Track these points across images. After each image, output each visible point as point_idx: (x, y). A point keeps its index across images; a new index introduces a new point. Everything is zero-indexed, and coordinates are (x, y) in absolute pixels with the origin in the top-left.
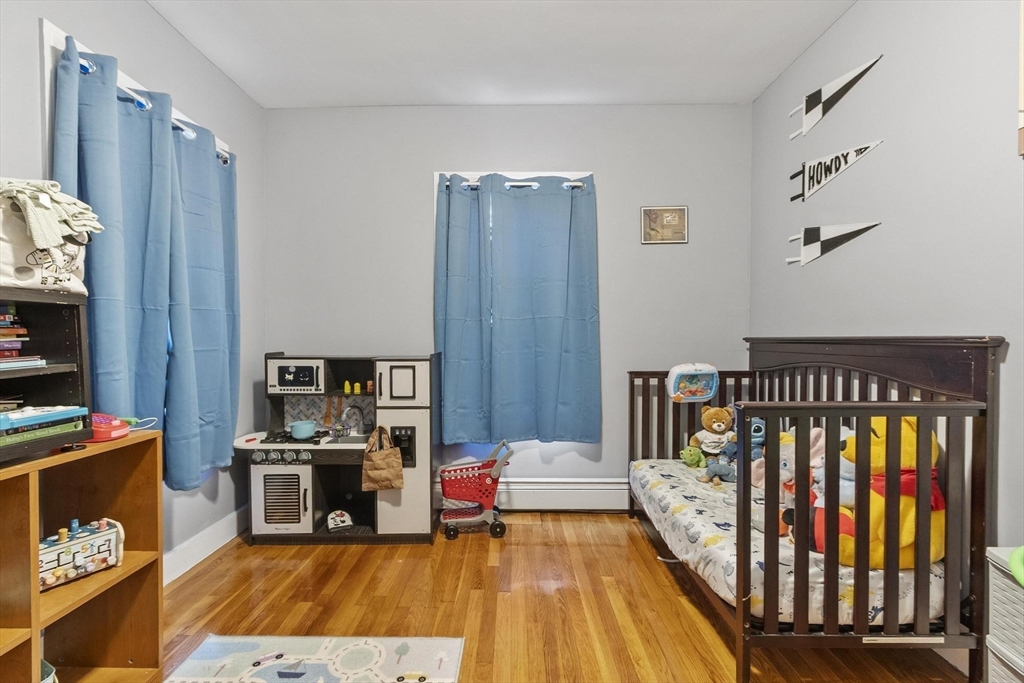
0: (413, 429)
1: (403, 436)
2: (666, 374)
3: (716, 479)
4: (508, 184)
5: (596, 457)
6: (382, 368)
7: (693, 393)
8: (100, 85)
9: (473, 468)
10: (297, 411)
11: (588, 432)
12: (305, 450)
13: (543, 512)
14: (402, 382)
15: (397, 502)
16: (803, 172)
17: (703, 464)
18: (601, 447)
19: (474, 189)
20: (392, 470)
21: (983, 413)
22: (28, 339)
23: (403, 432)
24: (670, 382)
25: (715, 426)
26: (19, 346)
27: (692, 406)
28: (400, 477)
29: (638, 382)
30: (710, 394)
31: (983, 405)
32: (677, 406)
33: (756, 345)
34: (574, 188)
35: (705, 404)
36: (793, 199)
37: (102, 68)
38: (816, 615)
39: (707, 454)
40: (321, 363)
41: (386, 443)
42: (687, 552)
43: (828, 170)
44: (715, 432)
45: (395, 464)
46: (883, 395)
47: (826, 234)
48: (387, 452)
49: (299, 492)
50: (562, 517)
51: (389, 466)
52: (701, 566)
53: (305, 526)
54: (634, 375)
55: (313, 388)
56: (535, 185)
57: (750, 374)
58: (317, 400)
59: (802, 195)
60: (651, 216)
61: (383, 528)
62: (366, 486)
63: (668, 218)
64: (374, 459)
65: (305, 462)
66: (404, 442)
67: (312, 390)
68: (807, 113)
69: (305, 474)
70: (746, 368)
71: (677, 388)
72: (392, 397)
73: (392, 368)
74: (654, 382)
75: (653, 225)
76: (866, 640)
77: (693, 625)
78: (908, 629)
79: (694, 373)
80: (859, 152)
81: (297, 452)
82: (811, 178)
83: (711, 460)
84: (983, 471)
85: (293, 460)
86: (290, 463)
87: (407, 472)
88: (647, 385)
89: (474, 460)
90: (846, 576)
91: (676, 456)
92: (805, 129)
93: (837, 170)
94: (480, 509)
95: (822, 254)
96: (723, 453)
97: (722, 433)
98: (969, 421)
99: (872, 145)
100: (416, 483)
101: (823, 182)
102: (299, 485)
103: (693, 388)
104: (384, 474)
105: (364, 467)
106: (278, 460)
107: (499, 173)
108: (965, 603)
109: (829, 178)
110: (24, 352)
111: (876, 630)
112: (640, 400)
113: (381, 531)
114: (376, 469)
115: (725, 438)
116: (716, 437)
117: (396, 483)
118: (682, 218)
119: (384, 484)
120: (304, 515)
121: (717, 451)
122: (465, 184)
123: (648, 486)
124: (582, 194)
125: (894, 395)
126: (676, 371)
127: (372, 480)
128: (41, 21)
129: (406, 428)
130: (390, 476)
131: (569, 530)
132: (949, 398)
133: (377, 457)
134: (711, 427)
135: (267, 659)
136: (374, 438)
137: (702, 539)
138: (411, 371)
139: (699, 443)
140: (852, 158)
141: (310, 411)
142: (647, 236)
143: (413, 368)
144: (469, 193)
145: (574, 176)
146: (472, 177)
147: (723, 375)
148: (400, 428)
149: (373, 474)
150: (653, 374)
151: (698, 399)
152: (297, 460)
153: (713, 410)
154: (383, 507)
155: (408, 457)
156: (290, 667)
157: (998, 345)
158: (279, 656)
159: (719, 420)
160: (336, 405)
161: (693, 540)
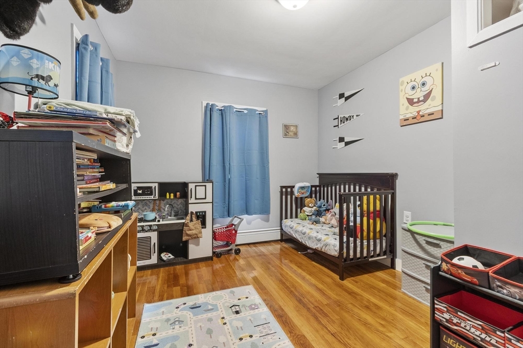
0: (205, 212)
1: (201, 215)
2: (294, 187)
3: (314, 223)
4: (235, 110)
5: (267, 220)
6: (191, 186)
7: (303, 194)
8: (95, 56)
9: (223, 228)
10: (137, 208)
11: (265, 210)
12: (154, 225)
13: (248, 244)
14: (200, 192)
15: (198, 244)
16: (338, 118)
17: (307, 219)
18: (269, 216)
19: (221, 110)
20: (197, 230)
21: (393, 193)
22: (104, 173)
23: (201, 214)
24: (296, 190)
25: (310, 205)
26: (100, 176)
27: (301, 198)
28: (201, 233)
29: (284, 190)
30: (308, 194)
31: (393, 191)
32: (296, 198)
33: (321, 176)
34: (260, 114)
35: (306, 197)
36: (334, 127)
37: (96, 49)
38: (358, 255)
39: (308, 215)
40: (156, 185)
41: (194, 219)
42: (317, 245)
43: (347, 119)
44: (310, 207)
45: (199, 227)
46: (366, 190)
47: (347, 140)
48: (195, 222)
49: (151, 245)
50: (257, 245)
51: (196, 228)
52: (324, 247)
53: (154, 260)
54: (282, 187)
55: (152, 196)
56: (246, 112)
57: (319, 186)
58: (148, 203)
59: (338, 126)
60: (286, 127)
61: (192, 256)
62: (184, 239)
63: (292, 128)
64: (190, 226)
65: (154, 231)
66: (201, 217)
67: (152, 197)
68: (339, 99)
69: (154, 236)
70: (318, 184)
71: (298, 192)
72: (196, 199)
73: (196, 186)
74: (289, 190)
75: (287, 131)
76: (370, 260)
77: (320, 268)
78: (379, 255)
79: (303, 186)
80: (357, 116)
81: (150, 226)
82: (341, 121)
83: (310, 217)
84: (393, 209)
85: (148, 230)
86: (146, 231)
87: (203, 230)
88: (286, 191)
89: (220, 225)
90: (365, 243)
91: (296, 217)
92: (339, 104)
93: (350, 120)
94: (227, 245)
95: (345, 146)
96: (313, 214)
97: (312, 207)
98: (390, 195)
99: (361, 115)
100: (206, 235)
101: (345, 123)
102: (151, 242)
103: (303, 191)
104: (194, 232)
105: (184, 230)
106: (141, 231)
107: (232, 105)
108: (390, 246)
109: (347, 122)
110: (102, 179)
111: (372, 257)
112: (284, 197)
113: (190, 257)
114: (190, 230)
115: (313, 209)
116: (310, 209)
117: (199, 235)
118: (297, 129)
119: (194, 236)
120: (153, 255)
121: (311, 214)
122: (217, 108)
123: (294, 227)
124: (263, 117)
125: (369, 190)
126: (297, 186)
127: (188, 235)
128: (72, 25)
129: (202, 212)
130: (197, 233)
131: (263, 249)
132: (384, 190)
133: (191, 225)
134: (309, 205)
135: (181, 305)
136: (188, 217)
137: (323, 239)
138: (204, 187)
139: (304, 211)
140: (355, 117)
141: (144, 208)
142: (286, 135)
143: (205, 186)
144: (218, 111)
145: (260, 109)
146: (220, 105)
147: (312, 186)
148: (200, 212)
149: (188, 232)
150: (289, 187)
151: (304, 196)
152: (151, 229)
153: (309, 199)
154: (191, 247)
155: (204, 224)
156: (193, 305)
157: (396, 175)
158: (185, 304)
159: (311, 203)
160: (158, 205)
161: (319, 240)
